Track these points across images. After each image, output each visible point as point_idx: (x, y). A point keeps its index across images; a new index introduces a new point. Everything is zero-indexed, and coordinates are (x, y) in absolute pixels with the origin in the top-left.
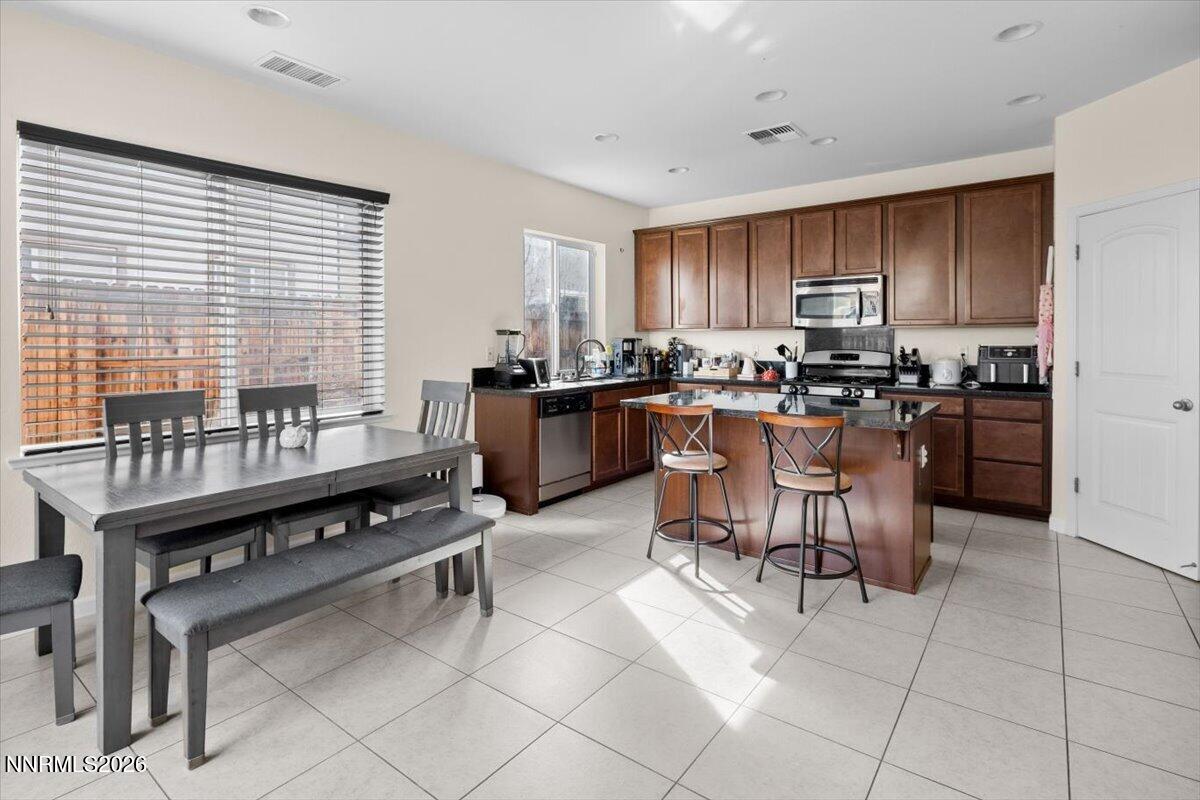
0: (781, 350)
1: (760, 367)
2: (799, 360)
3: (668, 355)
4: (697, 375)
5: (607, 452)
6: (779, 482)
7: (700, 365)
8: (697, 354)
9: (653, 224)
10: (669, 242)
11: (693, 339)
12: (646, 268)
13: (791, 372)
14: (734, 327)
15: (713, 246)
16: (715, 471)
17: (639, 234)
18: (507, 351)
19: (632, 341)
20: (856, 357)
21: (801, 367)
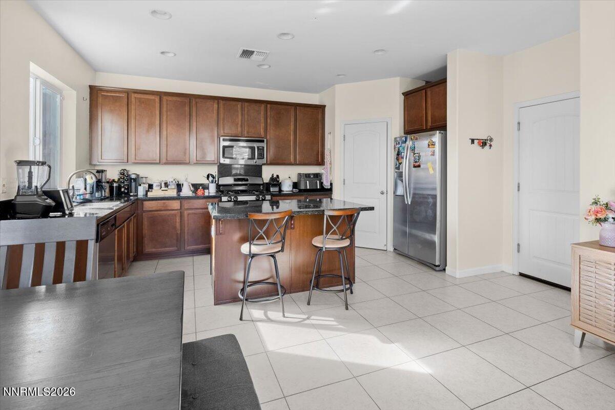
0: (208, 177)
1: (196, 187)
2: (217, 182)
4: (150, 195)
7: (151, 188)
8: (147, 180)
10: (125, 100)
13: (213, 189)
17: (93, 89)
20: (247, 180)
21: (218, 187)
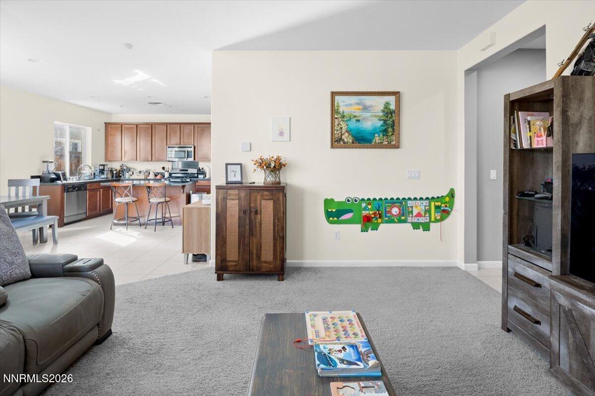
0: (163, 168)
1: (156, 174)
2: (170, 172)
3: (120, 171)
4: (132, 177)
5: (93, 207)
6: (151, 201)
7: (133, 174)
8: (132, 170)
9: (113, 121)
10: (120, 129)
11: (130, 165)
12: (110, 137)
13: (167, 175)
14: (147, 160)
15: (138, 132)
16: (133, 201)
17: (107, 125)
18: (48, 169)
19: (104, 165)
20: (187, 171)
21: (170, 174)
